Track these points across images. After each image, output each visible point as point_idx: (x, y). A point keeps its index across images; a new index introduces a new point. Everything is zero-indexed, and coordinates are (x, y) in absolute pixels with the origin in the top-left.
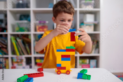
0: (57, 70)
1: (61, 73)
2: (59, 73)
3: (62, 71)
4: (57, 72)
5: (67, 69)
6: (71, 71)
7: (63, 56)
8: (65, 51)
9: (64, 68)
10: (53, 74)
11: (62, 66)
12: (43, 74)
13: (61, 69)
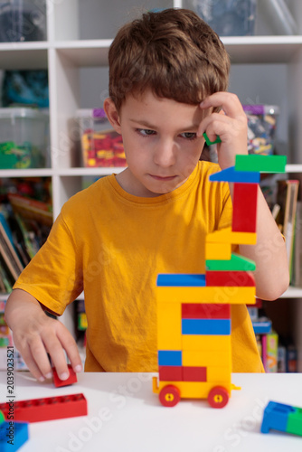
0: (162, 384)
1: (178, 399)
2: (169, 397)
3: (187, 388)
4: (158, 393)
5: (213, 378)
6: (235, 389)
7: (189, 310)
8: (204, 282)
9: (199, 374)
10: (140, 402)
11: (187, 361)
12: (82, 401)
13: (183, 379)
